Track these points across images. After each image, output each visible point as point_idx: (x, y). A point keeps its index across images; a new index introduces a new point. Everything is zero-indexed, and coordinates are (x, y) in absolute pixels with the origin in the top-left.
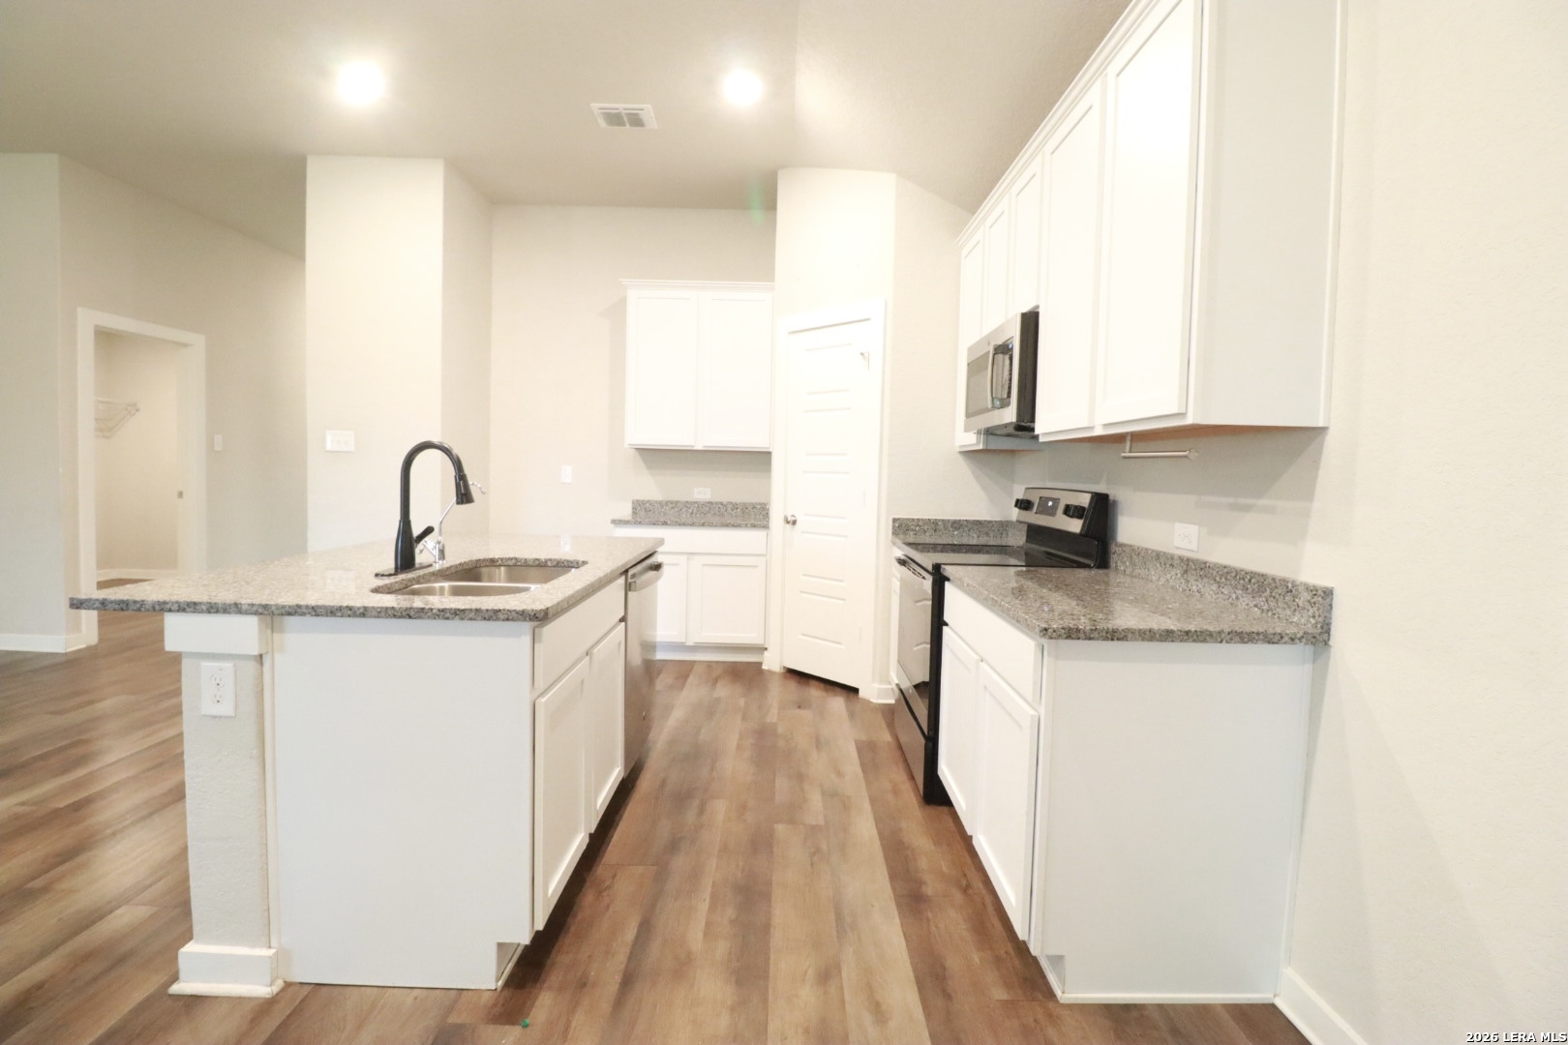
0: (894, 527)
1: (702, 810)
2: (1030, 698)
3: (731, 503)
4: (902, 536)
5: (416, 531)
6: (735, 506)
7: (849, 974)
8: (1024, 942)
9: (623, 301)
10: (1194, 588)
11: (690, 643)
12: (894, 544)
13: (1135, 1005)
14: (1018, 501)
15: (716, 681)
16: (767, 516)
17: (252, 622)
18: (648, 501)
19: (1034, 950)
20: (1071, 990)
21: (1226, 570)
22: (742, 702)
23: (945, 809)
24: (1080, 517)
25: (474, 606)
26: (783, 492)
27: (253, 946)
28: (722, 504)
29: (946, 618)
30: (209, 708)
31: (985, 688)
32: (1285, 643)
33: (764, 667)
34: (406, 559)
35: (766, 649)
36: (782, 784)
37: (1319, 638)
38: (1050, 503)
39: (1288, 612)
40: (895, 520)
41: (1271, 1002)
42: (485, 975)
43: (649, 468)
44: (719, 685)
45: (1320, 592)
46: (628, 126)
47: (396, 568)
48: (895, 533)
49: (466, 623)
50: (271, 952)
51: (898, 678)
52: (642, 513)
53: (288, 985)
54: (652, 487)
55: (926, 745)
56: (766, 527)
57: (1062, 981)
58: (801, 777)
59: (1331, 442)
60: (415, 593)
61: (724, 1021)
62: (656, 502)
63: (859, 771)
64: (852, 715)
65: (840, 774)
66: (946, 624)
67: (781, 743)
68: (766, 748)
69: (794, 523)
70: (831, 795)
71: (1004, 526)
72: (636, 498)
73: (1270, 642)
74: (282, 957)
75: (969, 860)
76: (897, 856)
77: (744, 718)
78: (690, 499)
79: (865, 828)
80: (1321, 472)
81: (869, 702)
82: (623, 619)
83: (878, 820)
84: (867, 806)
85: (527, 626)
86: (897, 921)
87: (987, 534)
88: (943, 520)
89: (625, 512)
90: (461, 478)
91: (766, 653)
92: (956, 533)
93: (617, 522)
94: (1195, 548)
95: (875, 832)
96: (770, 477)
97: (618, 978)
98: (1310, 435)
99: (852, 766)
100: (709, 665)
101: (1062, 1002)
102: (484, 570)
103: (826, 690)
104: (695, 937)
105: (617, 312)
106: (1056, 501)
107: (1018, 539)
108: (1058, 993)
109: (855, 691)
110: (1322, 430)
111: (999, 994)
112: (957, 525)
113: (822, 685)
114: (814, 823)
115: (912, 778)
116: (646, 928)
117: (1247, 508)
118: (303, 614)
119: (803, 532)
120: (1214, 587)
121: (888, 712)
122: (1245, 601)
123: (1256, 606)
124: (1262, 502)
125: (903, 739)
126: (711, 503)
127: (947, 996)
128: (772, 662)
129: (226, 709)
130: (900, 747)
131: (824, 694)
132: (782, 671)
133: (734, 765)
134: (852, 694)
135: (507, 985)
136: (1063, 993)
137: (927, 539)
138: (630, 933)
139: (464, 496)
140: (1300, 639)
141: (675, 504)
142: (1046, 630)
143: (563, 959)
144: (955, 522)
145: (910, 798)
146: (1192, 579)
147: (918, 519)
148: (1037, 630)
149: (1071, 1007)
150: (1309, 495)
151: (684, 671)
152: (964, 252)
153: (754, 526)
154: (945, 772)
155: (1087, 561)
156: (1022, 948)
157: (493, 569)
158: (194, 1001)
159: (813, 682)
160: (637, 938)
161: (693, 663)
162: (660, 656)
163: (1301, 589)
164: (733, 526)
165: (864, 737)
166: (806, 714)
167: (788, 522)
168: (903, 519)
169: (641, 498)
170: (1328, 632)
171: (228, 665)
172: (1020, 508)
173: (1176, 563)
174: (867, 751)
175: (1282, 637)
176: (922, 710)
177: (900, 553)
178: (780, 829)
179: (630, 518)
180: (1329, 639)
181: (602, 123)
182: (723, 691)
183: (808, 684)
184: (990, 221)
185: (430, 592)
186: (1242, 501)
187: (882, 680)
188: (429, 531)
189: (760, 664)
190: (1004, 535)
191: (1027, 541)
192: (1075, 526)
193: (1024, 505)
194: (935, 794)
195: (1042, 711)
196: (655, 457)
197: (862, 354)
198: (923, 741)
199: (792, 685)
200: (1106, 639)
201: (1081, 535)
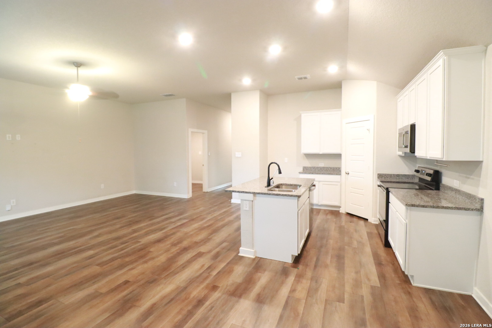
0: (378, 176)
1: (327, 241)
2: (404, 218)
3: (330, 167)
4: (380, 179)
5: (270, 178)
6: (331, 168)
7: (362, 272)
8: (404, 271)
9: (300, 116)
10: (457, 197)
11: (320, 204)
12: (378, 181)
13: (432, 289)
14: (415, 170)
15: (327, 214)
16: (340, 171)
17: (252, 195)
18: (307, 167)
19: (406, 273)
20: (415, 283)
21: (464, 193)
22: (335, 220)
23: (391, 249)
24: (430, 176)
25: (288, 194)
26: (345, 165)
27: (251, 249)
28: (327, 167)
29: (390, 201)
30: (245, 209)
31: (397, 218)
32: (470, 210)
33: (340, 212)
34: (269, 185)
35: (341, 207)
36: (346, 239)
37: (481, 210)
38: (424, 172)
39: (475, 204)
40: (378, 174)
41: (471, 295)
42: (289, 260)
43: (307, 158)
44: (328, 215)
45: (480, 199)
46: (303, 79)
47: (267, 186)
48: (378, 178)
49: (287, 197)
50: (254, 251)
51: (379, 217)
52: (306, 170)
53: (256, 257)
54: (308, 163)
55: (385, 232)
56: (340, 174)
57: (414, 281)
58: (351, 238)
59: (484, 165)
60: (272, 190)
61: (336, 275)
62: (309, 167)
63: (367, 238)
64: (366, 226)
65: (362, 238)
66: (390, 203)
67: (346, 230)
68: (341, 230)
69: (348, 174)
70: (359, 242)
71: (413, 176)
72: (304, 166)
73: (466, 210)
74: (255, 252)
75: (395, 259)
76: (376, 256)
77: (336, 224)
78: (318, 166)
79: (368, 250)
80: (482, 171)
81: (371, 223)
82: (309, 198)
83: (372, 249)
84: (369, 245)
85: (297, 198)
86: (375, 267)
87: (408, 178)
88: (393, 174)
89: (301, 170)
90: (279, 169)
91: (341, 208)
92: (398, 178)
93: (300, 173)
94: (458, 186)
95: (370, 251)
96: (341, 160)
97: (314, 266)
98: (480, 163)
99: (365, 236)
100: (325, 210)
101: (413, 285)
102: (280, 186)
103: (358, 219)
104: (328, 261)
105: (299, 120)
106: (425, 171)
107: (417, 180)
108: (412, 284)
109: (367, 220)
110: (482, 162)
111: (398, 282)
112: (398, 176)
113: (357, 218)
114: (355, 247)
115: (382, 241)
116: (318, 260)
117: (468, 178)
118: (260, 194)
119: (351, 176)
120: (461, 197)
121: (376, 226)
122: (467, 201)
123: (469, 202)
124: (471, 177)
125: (380, 233)
126: (324, 167)
127: (385, 280)
128: (342, 211)
129: (247, 209)
130: (379, 234)
131: (358, 220)
132: (346, 213)
133: (334, 233)
134: (366, 221)
135: (293, 263)
136: (414, 284)
137: (389, 180)
138: (315, 259)
139: (280, 173)
140: (475, 210)
141: (314, 168)
142: (407, 204)
143: (302, 260)
144: (397, 175)
145: (381, 245)
146: (457, 194)
147: (385, 174)
148: (405, 204)
149: (415, 287)
150: (479, 176)
151: (319, 211)
152: (399, 100)
153: (337, 174)
154: (390, 239)
155: (433, 188)
156: (403, 272)
157: (282, 186)
158: (242, 257)
159: (354, 216)
160: (316, 261)
161: (320, 209)
162: (315, 207)
163: (477, 198)
164: (331, 174)
165: (369, 231)
166: (352, 224)
167: (347, 174)
168: (381, 174)
169: (305, 166)
170: (483, 209)
171: (248, 202)
172: (416, 172)
173: (454, 190)
174: (370, 234)
175: (469, 209)
176: (384, 225)
177: (379, 183)
178: (346, 247)
179: (302, 172)
180: (483, 210)
181: (297, 79)
182: (329, 217)
183: (353, 217)
184: (404, 95)
185: (274, 190)
186: (468, 176)
187: (374, 218)
188: (272, 178)
189: (339, 211)
190: (414, 179)
191: (419, 181)
192: (429, 179)
193: (417, 171)
194: (387, 245)
195: (407, 221)
196: (309, 156)
197: (368, 129)
198: (384, 231)
199: (348, 217)
200: (422, 207)
201: (430, 181)
